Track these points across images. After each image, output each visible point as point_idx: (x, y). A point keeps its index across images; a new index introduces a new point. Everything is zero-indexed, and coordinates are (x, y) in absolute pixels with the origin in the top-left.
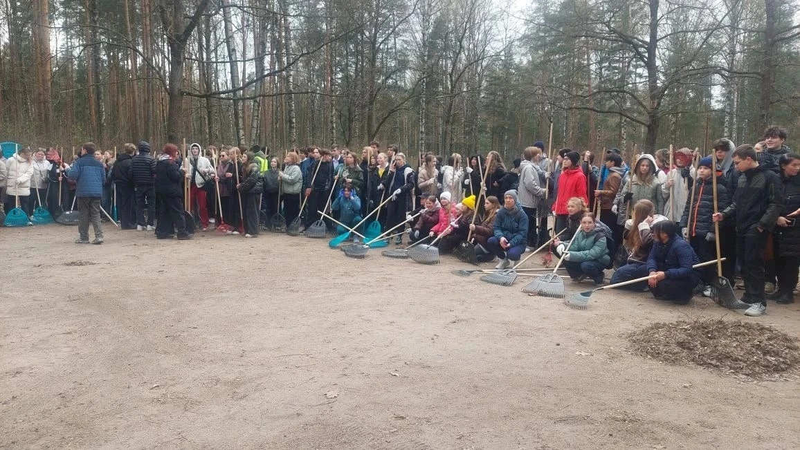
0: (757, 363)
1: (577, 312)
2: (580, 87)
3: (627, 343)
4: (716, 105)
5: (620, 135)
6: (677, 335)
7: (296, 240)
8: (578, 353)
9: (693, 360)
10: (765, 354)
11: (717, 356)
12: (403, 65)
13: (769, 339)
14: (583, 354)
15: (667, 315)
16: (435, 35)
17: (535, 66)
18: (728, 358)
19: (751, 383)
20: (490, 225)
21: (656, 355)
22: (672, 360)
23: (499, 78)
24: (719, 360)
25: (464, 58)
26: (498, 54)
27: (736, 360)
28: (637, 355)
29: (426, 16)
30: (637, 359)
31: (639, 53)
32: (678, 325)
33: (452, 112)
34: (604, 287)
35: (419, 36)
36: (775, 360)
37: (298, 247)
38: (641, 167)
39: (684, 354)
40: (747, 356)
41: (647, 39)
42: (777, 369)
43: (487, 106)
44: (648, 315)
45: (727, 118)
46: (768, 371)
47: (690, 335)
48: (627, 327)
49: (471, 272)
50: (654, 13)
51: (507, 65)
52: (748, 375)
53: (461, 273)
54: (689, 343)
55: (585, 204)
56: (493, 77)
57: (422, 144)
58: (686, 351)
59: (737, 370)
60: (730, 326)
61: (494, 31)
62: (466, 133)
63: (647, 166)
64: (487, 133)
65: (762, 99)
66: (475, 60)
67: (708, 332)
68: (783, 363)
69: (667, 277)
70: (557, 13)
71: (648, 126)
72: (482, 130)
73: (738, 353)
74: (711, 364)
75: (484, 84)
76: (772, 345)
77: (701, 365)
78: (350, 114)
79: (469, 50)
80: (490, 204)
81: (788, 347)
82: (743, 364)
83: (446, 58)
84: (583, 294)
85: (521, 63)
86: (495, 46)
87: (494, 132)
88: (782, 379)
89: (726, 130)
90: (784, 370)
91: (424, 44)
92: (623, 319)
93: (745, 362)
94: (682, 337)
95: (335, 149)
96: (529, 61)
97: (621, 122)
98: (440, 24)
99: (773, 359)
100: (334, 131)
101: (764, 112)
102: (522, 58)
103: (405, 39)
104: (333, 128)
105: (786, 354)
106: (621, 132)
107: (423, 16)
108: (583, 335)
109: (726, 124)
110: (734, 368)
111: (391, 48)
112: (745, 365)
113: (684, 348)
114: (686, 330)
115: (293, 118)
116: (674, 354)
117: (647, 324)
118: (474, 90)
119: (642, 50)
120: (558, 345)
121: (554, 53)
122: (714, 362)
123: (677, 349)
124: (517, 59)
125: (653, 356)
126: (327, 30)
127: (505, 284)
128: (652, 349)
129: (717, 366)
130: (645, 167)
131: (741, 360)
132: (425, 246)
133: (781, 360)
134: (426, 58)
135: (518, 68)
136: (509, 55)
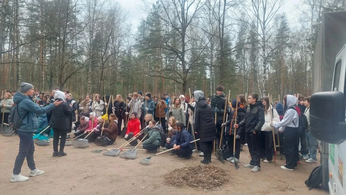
0: (211, 183)
1: (145, 167)
2: (159, 67)
3: (163, 180)
4: (208, 77)
5: (174, 87)
6: (182, 174)
7: (9, 138)
8: (141, 187)
9: (188, 185)
10: (214, 179)
11: (197, 182)
12: (81, 53)
13: (216, 172)
14: (143, 187)
15: (181, 164)
16: (96, 40)
17: (141, 58)
18: (200, 182)
19: (208, 192)
20: (111, 128)
21: (173, 184)
22: (180, 186)
23: (126, 61)
24: (197, 183)
25: (110, 52)
26: (125, 51)
27: (204, 183)
28: (166, 185)
29: (91, 32)
30: (166, 187)
31: (178, 56)
32: (184, 169)
33: (103, 75)
34: (156, 154)
35: (88, 41)
36: (218, 181)
37: (9, 143)
38: (176, 101)
39: (184, 182)
40: (208, 181)
41: (181, 50)
42: (218, 185)
43: (121, 73)
44: (175, 165)
45: (211, 82)
46: (215, 186)
47: (188, 174)
48: (164, 172)
49: (101, 151)
50: (183, 41)
51: (129, 56)
52: (207, 189)
53: (97, 152)
54: (187, 177)
55: (152, 117)
56: (123, 61)
57: (89, 88)
58: (185, 181)
59: (204, 187)
60: (203, 167)
61: (123, 41)
62: (111, 85)
63: (179, 101)
64: (121, 84)
65: (221, 75)
66: (114, 53)
67: (195, 171)
68: (221, 182)
69: (181, 147)
70: (148, 37)
71: (183, 84)
72: (119, 83)
73: (205, 180)
74: (194, 186)
75: (119, 64)
76: (216, 175)
77: (191, 186)
78: (51, 73)
79: (112, 48)
80: (111, 117)
81: (223, 175)
82: (206, 184)
83: (102, 51)
84: (148, 158)
85: (135, 56)
86: (123, 48)
87: (124, 84)
88: (220, 189)
89: (211, 86)
90: (220, 185)
91: (90, 44)
92: (164, 168)
93: (207, 183)
94: (184, 174)
95: (37, 91)
96: (138, 55)
97: (174, 82)
98: (98, 36)
99: (217, 181)
100: (43, 82)
101: (221, 80)
102: (135, 54)
103: (82, 41)
104: (42, 80)
105: (222, 178)
106: (174, 86)
107: (90, 32)
108: (145, 178)
109: (211, 84)
110: (203, 187)
111: (74, 45)
112: (207, 184)
113: (185, 180)
114: (186, 171)
115: (20, 74)
116: (181, 183)
117: (173, 169)
118: (114, 66)
119: (179, 55)
120: (133, 184)
121: (147, 53)
122: (195, 185)
123: (182, 180)
124: (133, 54)
125: (172, 185)
126: (41, 34)
127: (114, 156)
128: (172, 181)
129: (197, 186)
130: (178, 101)
131: (205, 183)
132: (82, 139)
133: (220, 181)
134: (91, 50)
135: (134, 58)
136: (130, 52)
